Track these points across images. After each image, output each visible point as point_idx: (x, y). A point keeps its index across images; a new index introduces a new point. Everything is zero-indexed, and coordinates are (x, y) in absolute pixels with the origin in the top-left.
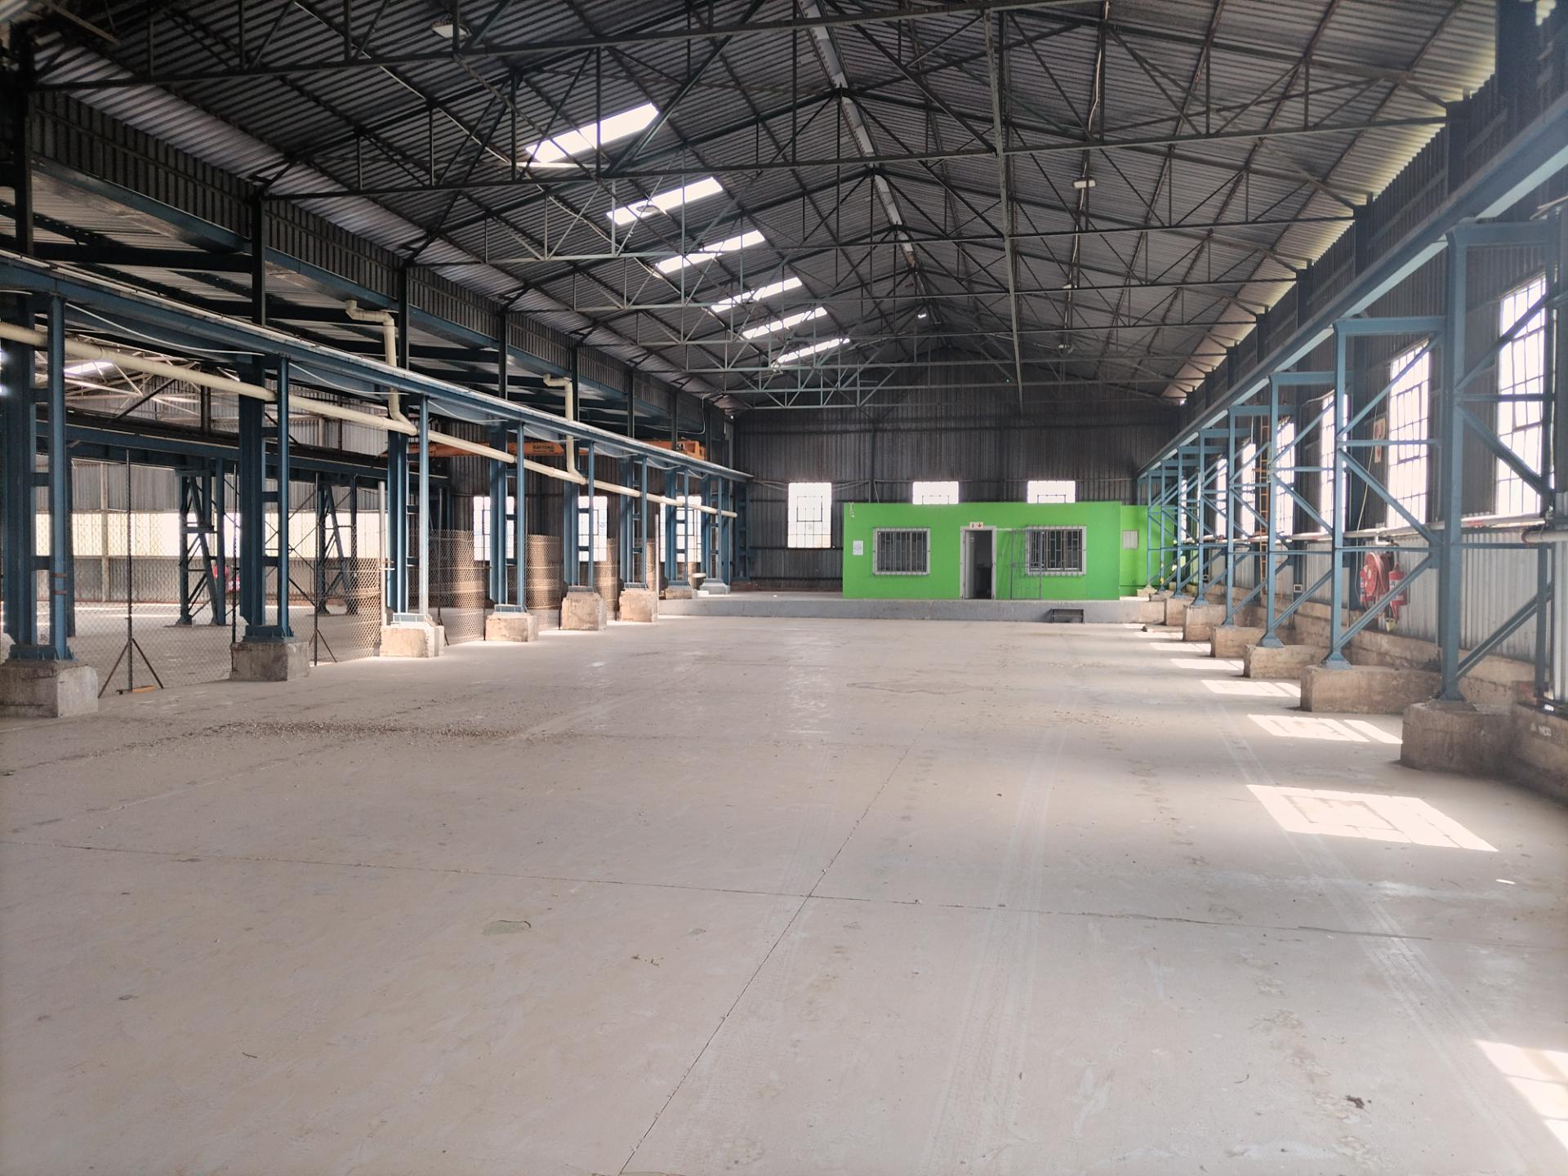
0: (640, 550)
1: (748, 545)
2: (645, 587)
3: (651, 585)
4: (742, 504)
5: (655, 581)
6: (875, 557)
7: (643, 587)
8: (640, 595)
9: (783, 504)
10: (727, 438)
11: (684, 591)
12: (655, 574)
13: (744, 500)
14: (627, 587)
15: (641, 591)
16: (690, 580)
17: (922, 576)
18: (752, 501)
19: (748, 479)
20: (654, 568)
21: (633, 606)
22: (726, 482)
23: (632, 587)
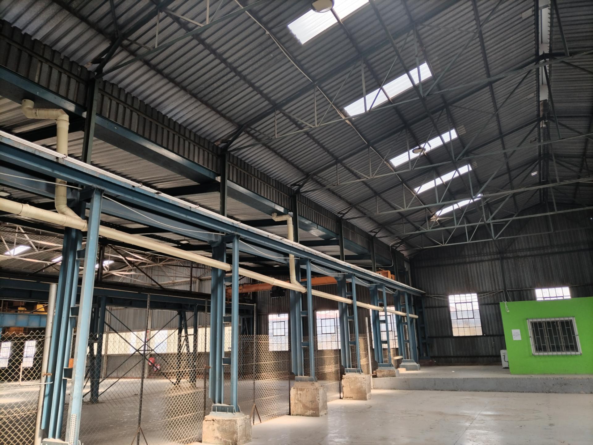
0: (355, 343)
1: (427, 335)
2: (360, 371)
3: (365, 369)
4: (420, 310)
5: (368, 364)
6: (531, 341)
7: (359, 371)
8: (356, 378)
9: (446, 309)
10: (407, 270)
11: (390, 371)
12: (368, 359)
13: (421, 308)
14: (347, 372)
15: (357, 375)
16: (393, 362)
17: (576, 355)
18: (426, 308)
19: (422, 294)
20: (367, 355)
21: (352, 387)
22: (409, 295)
23: (350, 371)
